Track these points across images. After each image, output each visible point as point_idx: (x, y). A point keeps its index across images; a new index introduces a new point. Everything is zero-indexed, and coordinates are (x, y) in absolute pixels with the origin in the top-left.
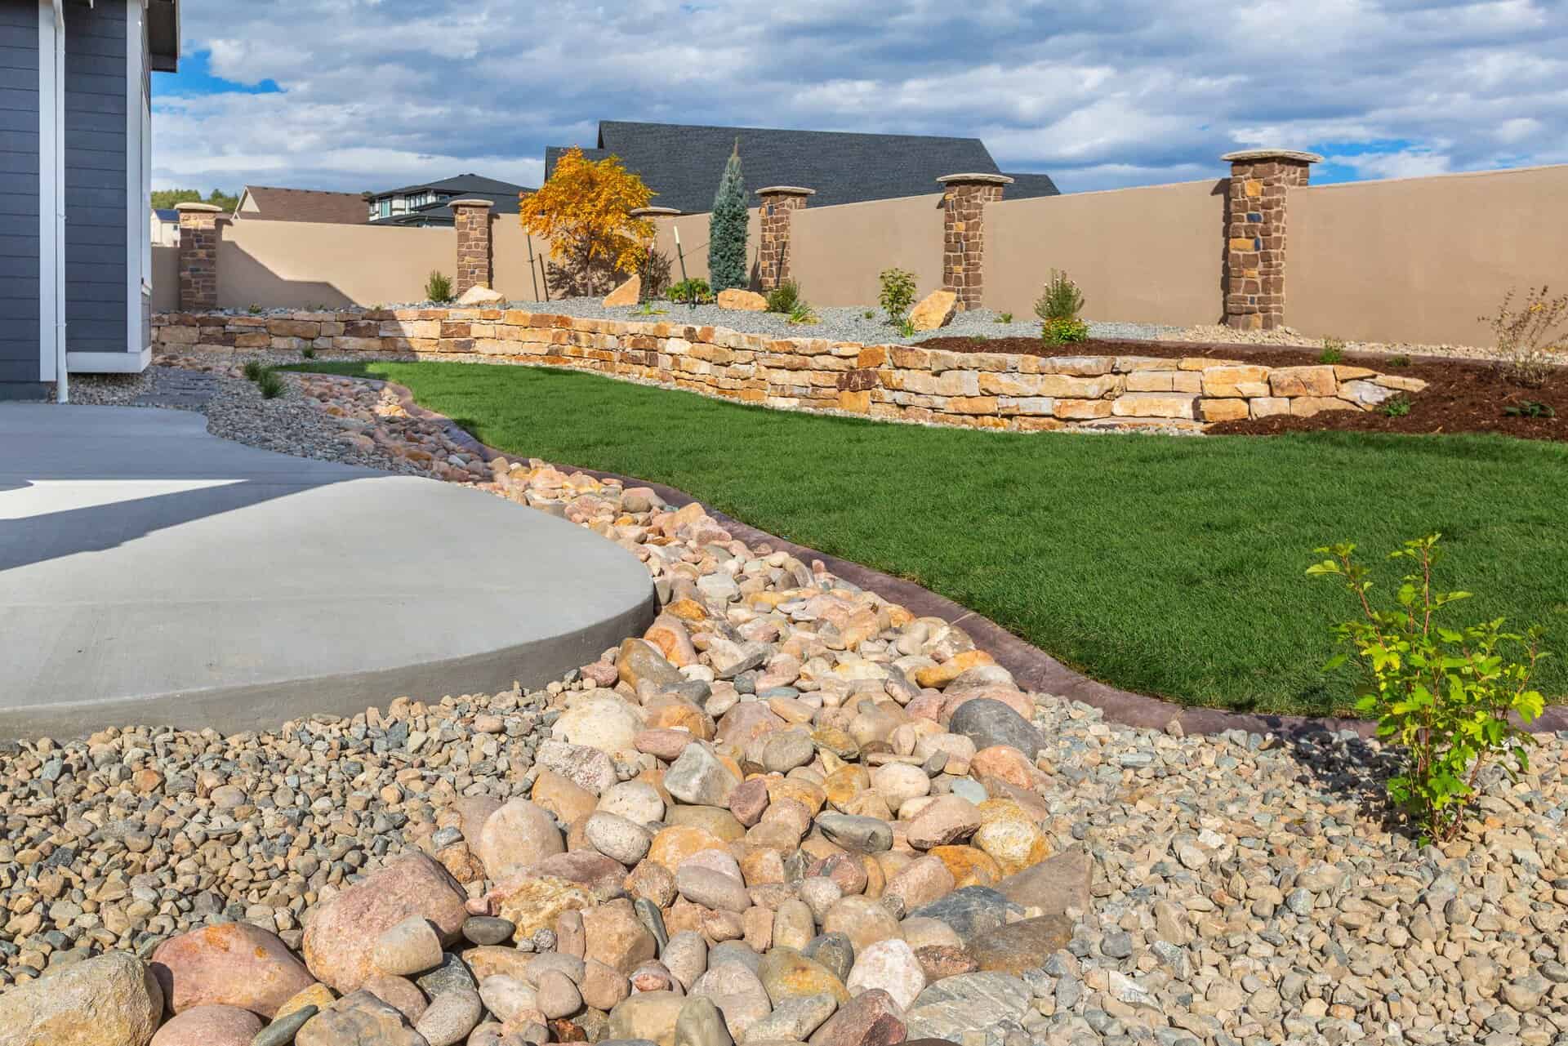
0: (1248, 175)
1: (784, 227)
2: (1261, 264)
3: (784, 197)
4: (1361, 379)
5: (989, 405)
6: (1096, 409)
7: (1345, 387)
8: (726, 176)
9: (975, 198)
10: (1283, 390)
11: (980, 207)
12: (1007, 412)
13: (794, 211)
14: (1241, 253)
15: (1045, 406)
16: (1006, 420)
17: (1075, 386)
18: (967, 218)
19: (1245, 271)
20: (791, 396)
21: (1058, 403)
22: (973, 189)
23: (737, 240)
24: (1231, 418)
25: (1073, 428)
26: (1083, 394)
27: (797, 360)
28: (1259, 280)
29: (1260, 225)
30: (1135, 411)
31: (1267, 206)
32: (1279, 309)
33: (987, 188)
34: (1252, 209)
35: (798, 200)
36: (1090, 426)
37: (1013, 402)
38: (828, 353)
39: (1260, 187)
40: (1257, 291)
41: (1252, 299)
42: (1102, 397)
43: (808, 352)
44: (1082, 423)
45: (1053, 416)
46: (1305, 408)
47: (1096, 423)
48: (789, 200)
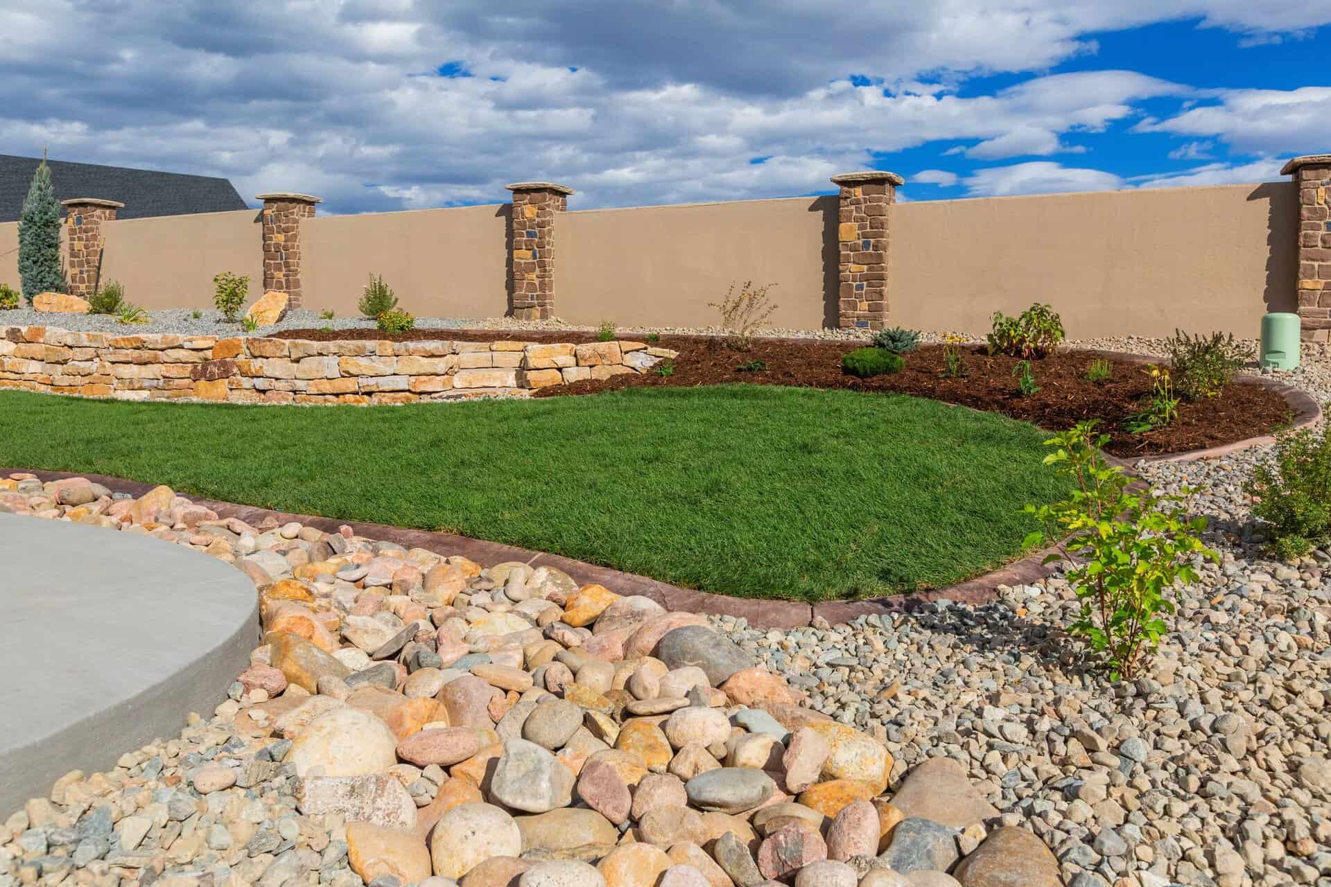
0: (526, 201)
1: (95, 237)
2: (537, 269)
3: (93, 208)
4: (637, 350)
5: (351, 384)
6: (444, 384)
7: (627, 357)
8: (35, 185)
9: (292, 213)
10: (586, 360)
11: (296, 221)
12: (367, 389)
13: (103, 222)
14: (523, 261)
15: (402, 383)
16: (366, 397)
17: (427, 365)
18: (286, 231)
19: (526, 275)
20: (141, 388)
21: (413, 379)
22: (291, 205)
23: (49, 246)
24: (549, 384)
25: (426, 399)
26: (433, 371)
27: (146, 355)
28: (537, 282)
29: (536, 240)
30: (470, 383)
31: (541, 225)
32: (551, 304)
33: (302, 206)
34: (530, 227)
35: (108, 212)
36: (440, 397)
37: (372, 381)
38: (181, 347)
39: (536, 211)
40: (536, 291)
41: (532, 296)
42: (447, 373)
43: (159, 346)
44: (433, 395)
45: (409, 391)
46: (603, 373)
47: (445, 394)
48: (98, 212)
